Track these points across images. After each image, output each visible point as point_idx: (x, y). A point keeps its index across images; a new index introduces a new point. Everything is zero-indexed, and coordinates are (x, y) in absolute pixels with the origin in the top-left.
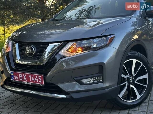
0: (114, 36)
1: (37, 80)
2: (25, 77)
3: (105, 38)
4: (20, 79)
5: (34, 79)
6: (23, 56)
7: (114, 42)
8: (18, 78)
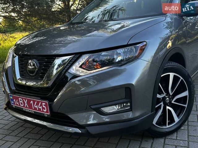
0: (146, 43)
1: (41, 108)
2: (26, 102)
3: (133, 47)
4: (21, 105)
5: (37, 107)
6: (24, 74)
7: (146, 53)
8: (18, 103)
